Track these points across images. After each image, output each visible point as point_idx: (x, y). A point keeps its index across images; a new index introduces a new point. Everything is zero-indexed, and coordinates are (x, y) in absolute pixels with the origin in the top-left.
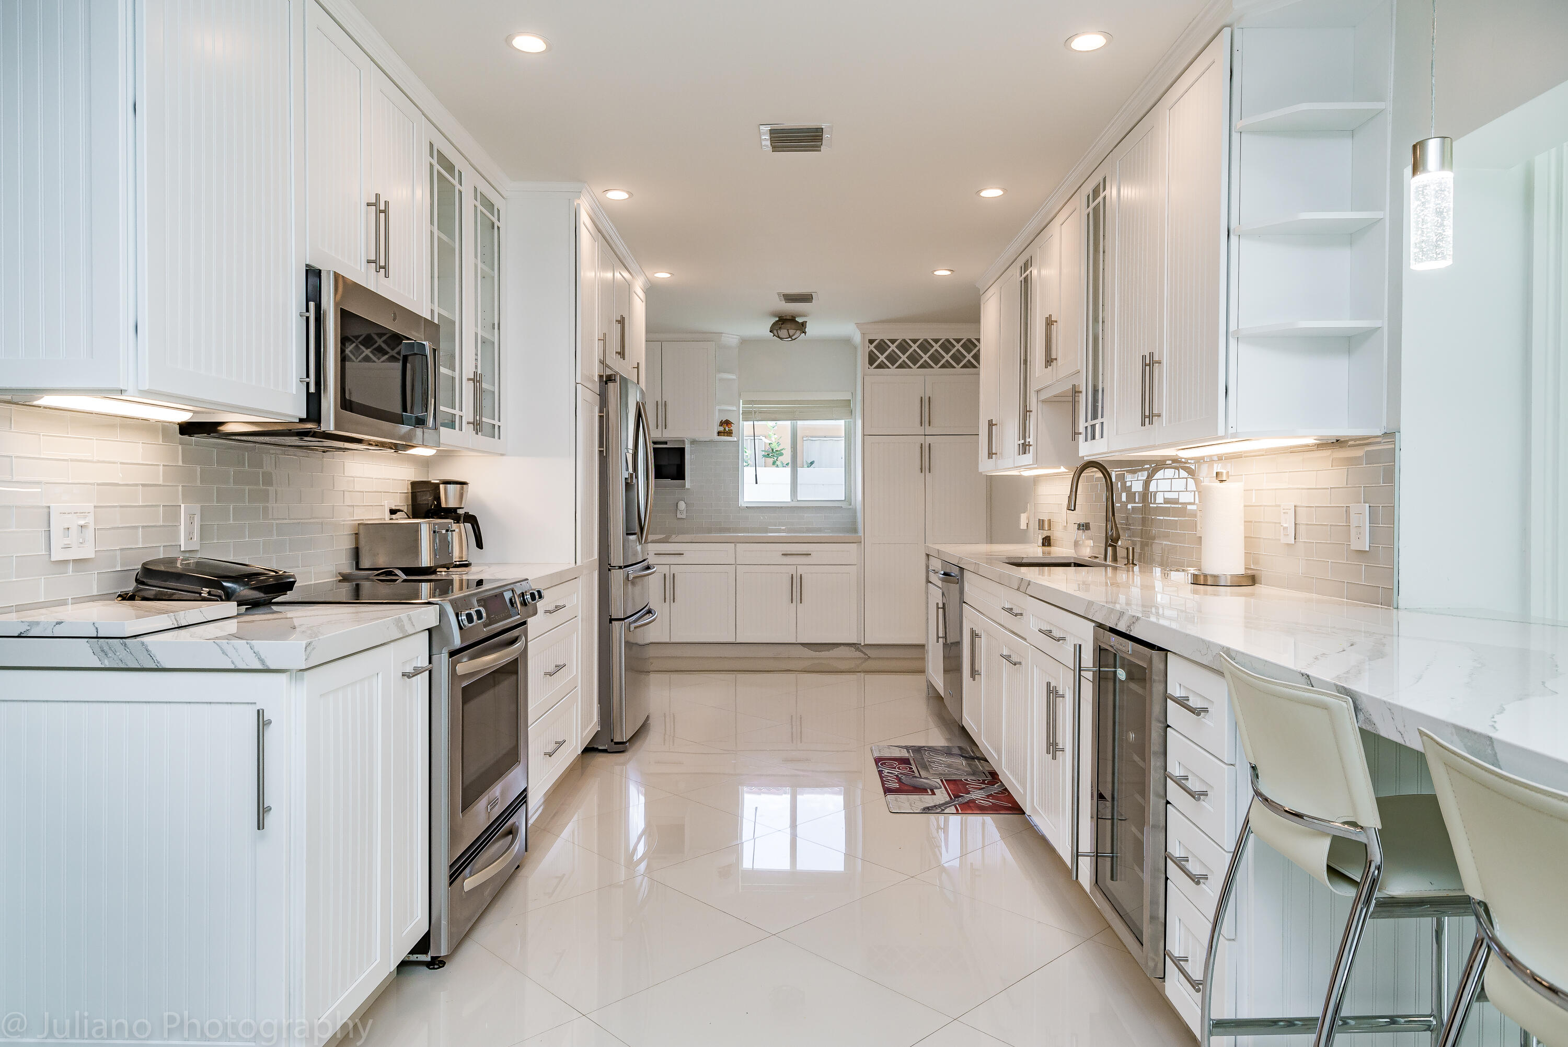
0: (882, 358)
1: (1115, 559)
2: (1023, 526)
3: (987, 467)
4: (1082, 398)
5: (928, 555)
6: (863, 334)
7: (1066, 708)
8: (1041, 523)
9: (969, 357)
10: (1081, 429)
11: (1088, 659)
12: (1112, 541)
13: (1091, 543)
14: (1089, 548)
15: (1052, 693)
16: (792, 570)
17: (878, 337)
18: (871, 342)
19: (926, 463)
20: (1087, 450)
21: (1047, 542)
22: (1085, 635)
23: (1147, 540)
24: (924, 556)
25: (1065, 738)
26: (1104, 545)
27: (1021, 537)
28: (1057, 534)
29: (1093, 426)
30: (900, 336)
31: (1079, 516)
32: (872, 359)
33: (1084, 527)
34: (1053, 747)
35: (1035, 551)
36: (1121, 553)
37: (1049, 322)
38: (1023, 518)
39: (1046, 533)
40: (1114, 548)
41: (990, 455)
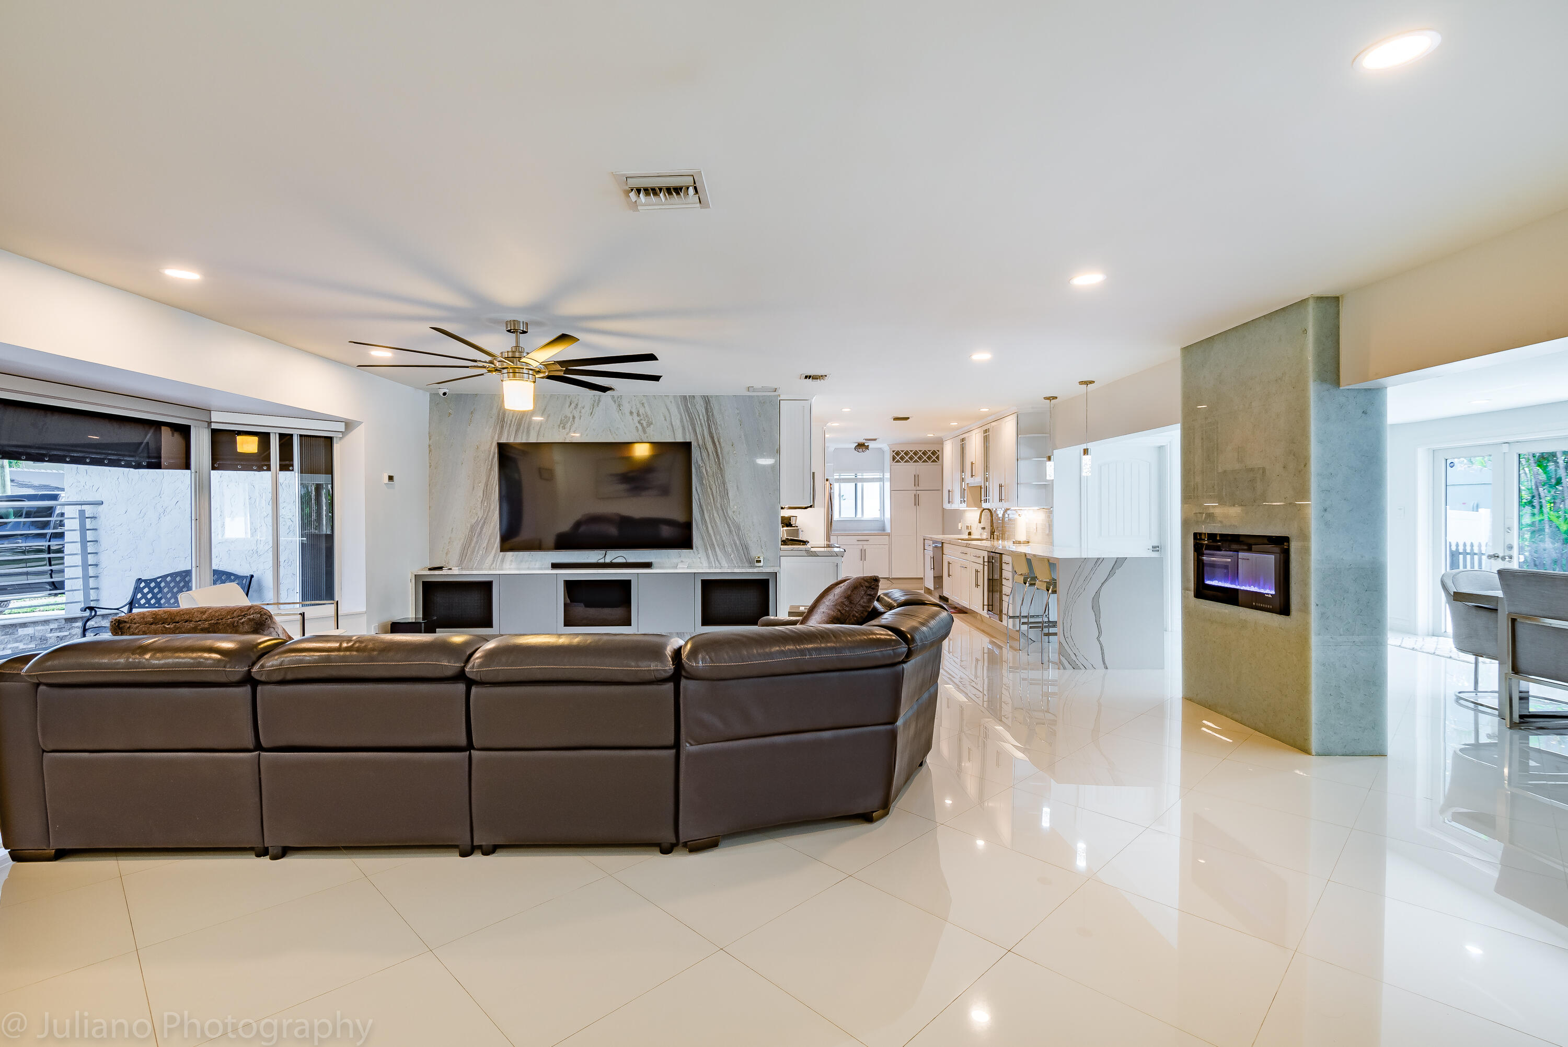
0: (898, 458)
1: (993, 539)
2: (960, 528)
3: (947, 506)
4: (983, 489)
5: (924, 539)
6: (890, 449)
7: (980, 575)
8: (967, 527)
9: (934, 458)
10: (983, 499)
11: (986, 560)
12: (992, 533)
13: (986, 533)
14: (985, 535)
15: (977, 571)
16: (861, 547)
17: (896, 450)
18: (893, 451)
19: (917, 502)
20: (985, 505)
21: (970, 534)
22: (985, 554)
23: (1003, 533)
24: (923, 540)
25: (980, 582)
26: (990, 534)
27: (960, 532)
28: (973, 531)
29: (986, 499)
30: (905, 450)
31: (982, 525)
32: (894, 459)
33: (983, 528)
34: (977, 585)
35: (966, 537)
36: (995, 537)
37: (972, 464)
38: (960, 526)
39: (969, 531)
40: (993, 535)
41: (949, 502)
